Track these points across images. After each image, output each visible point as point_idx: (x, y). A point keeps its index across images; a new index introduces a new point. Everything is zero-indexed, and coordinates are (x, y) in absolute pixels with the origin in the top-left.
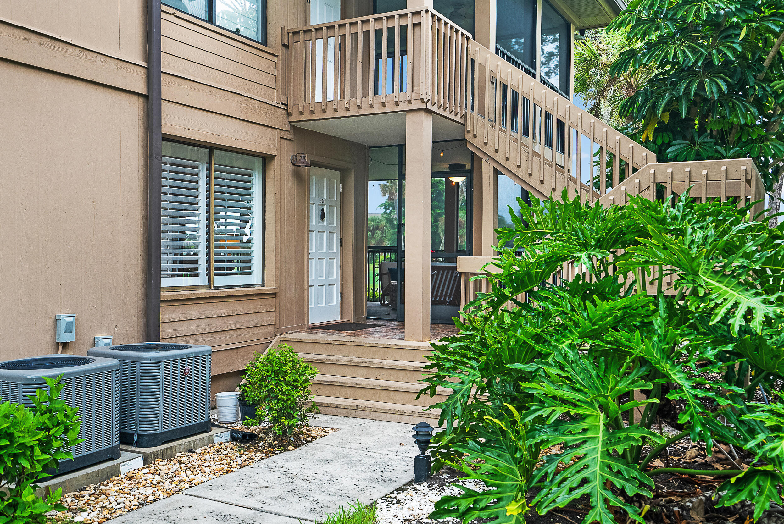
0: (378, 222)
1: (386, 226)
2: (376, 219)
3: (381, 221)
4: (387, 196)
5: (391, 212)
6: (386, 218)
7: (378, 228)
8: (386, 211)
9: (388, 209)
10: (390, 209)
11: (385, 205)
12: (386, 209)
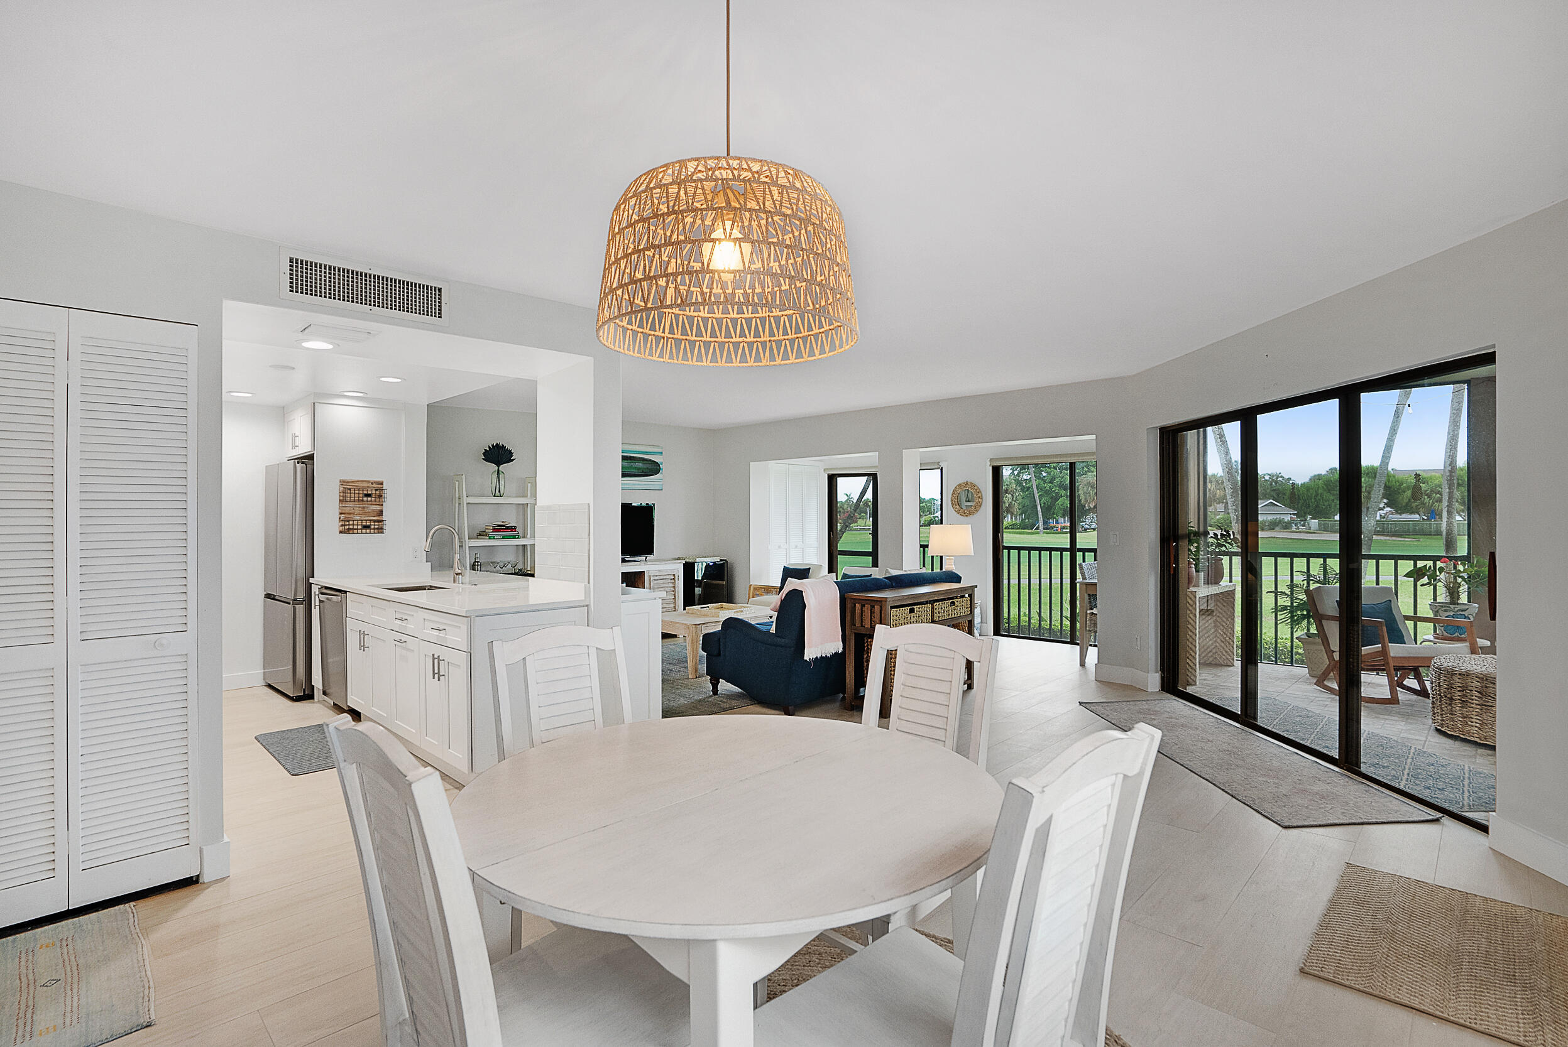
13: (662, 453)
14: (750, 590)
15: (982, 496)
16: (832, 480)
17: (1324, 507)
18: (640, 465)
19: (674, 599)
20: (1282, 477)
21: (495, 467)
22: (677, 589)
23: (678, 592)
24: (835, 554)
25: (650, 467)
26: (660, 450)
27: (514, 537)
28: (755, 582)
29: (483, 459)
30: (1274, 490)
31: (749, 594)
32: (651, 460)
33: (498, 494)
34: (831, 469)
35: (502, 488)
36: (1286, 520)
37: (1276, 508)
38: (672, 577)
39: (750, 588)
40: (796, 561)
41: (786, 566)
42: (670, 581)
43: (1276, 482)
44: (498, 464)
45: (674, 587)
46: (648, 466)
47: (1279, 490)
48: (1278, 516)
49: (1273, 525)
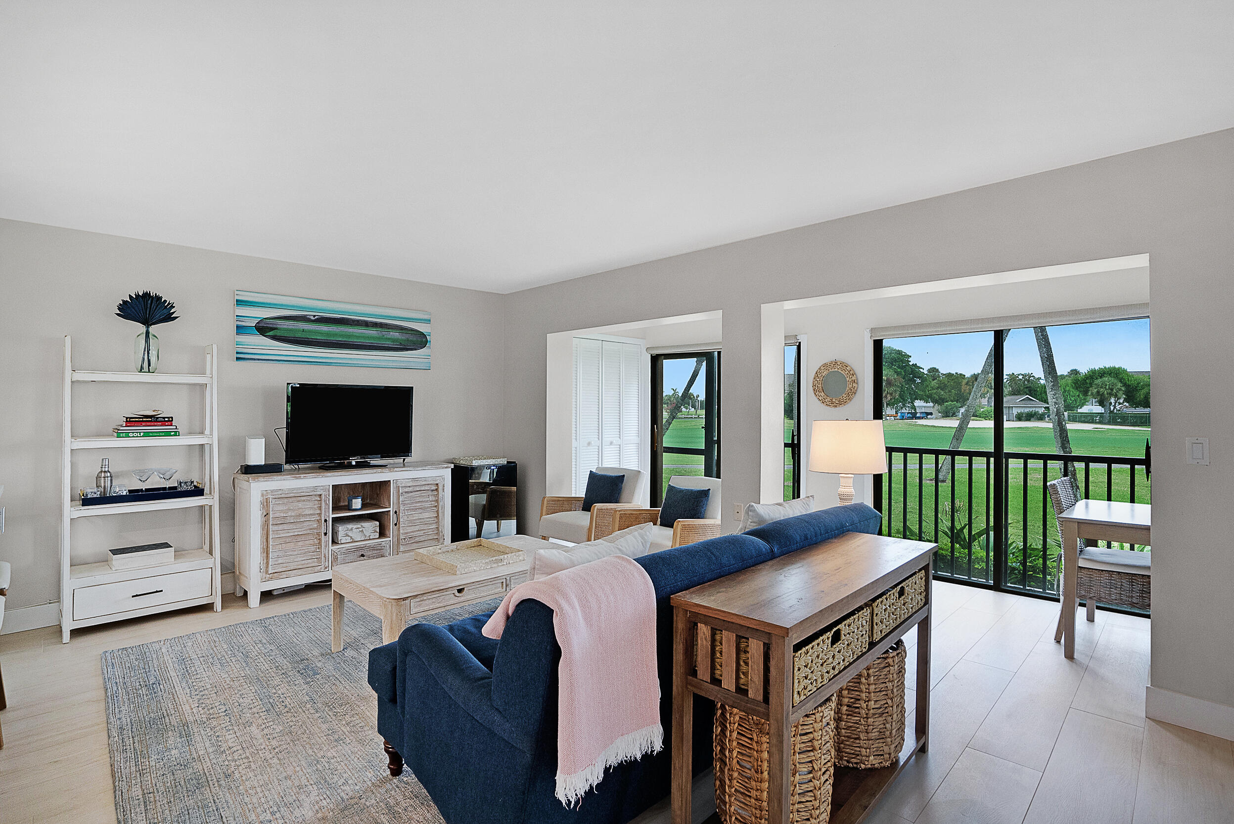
13: (430, 320)
14: (543, 503)
15: (857, 380)
16: (656, 361)
17: (1071, 402)
18: (395, 335)
19: (437, 517)
20: (1033, 376)
21: (142, 328)
22: (441, 504)
23: (443, 507)
24: (659, 450)
25: (411, 338)
26: (426, 317)
27: (167, 434)
28: (553, 492)
29: (118, 314)
30: (1027, 388)
31: (542, 510)
32: (412, 330)
33: (146, 367)
34: (657, 348)
35: (153, 359)
36: (1040, 412)
37: (1031, 402)
38: (434, 488)
39: (543, 501)
40: (610, 463)
41: (594, 470)
42: (430, 493)
43: (1028, 381)
44: (147, 323)
45: (437, 501)
46: (407, 336)
47: (1030, 387)
48: (1034, 409)
49: (1029, 417)
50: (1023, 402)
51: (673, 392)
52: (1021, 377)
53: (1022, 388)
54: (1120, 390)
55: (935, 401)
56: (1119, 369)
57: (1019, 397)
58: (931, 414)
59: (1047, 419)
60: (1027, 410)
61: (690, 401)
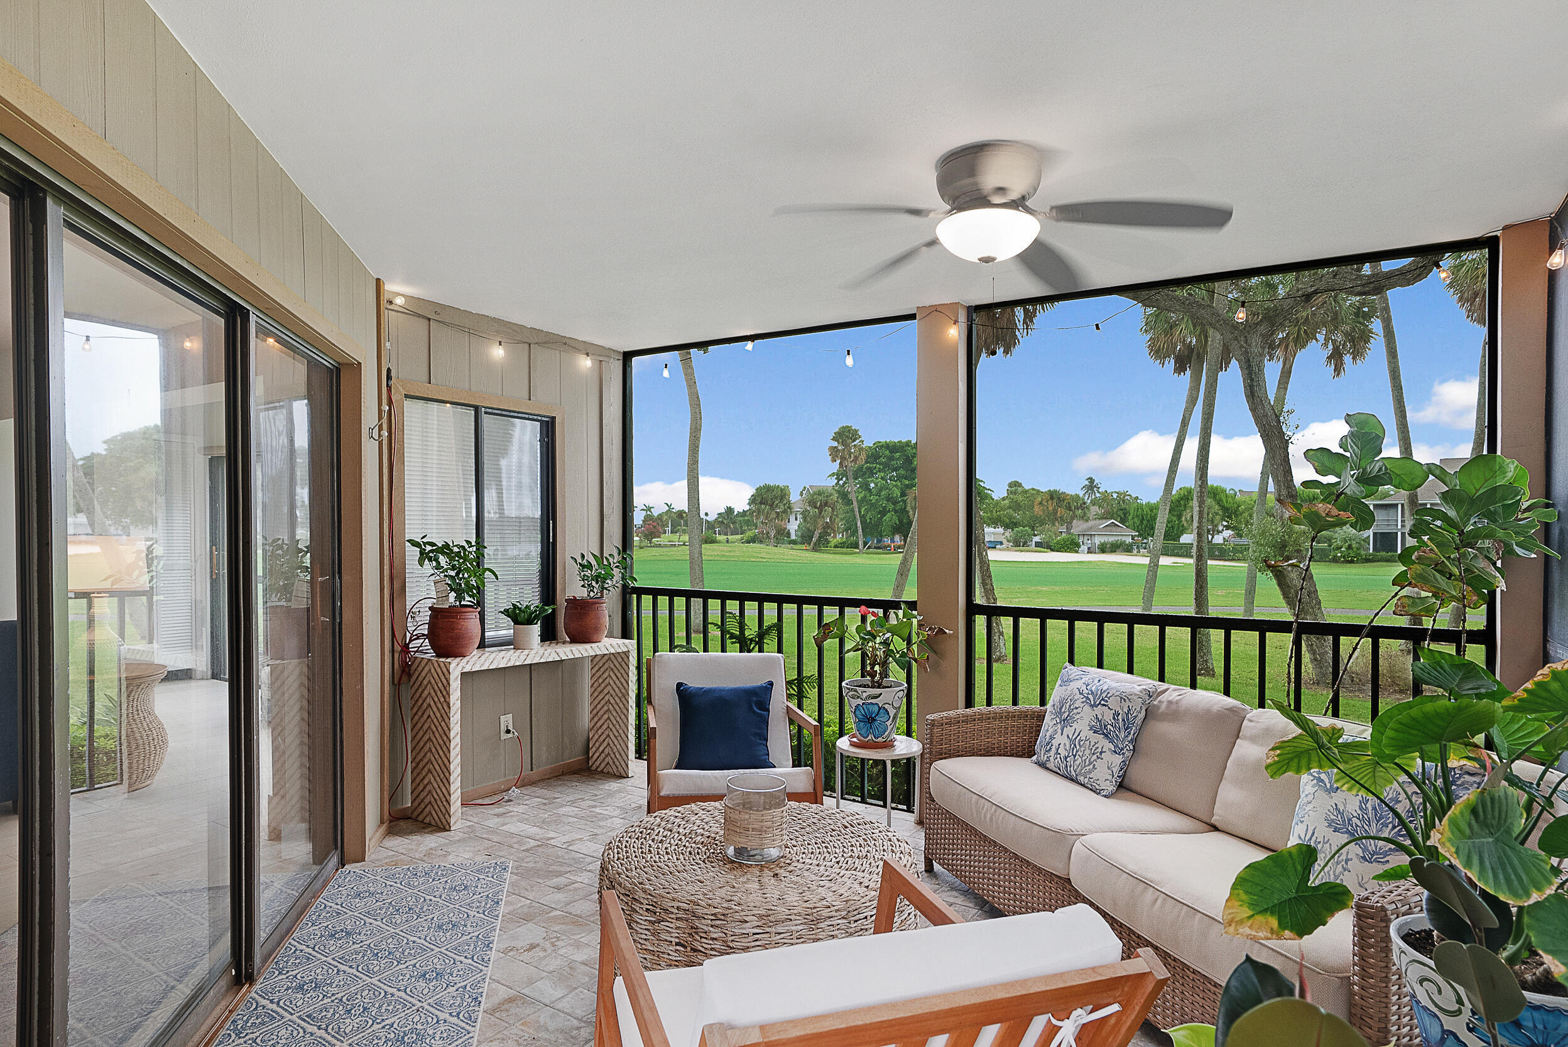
0: (827, 496)
1: (837, 502)
2: (824, 493)
3: (830, 496)
4: (838, 461)
5: (845, 483)
6: (838, 492)
7: (826, 504)
8: (838, 482)
9: (842, 479)
10: (844, 479)
11: (837, 475)
12: (839, 479)
36: (1127, 543)
37: (1117, 528)
43: (1123, 501)
47: (1125, 509)
48: (1120, 538)
49: (1114, 548)
50: (1107, 528)
51: (668, 508)
52: (1115, 496)
53: (1115, 510)
54: (1217, 514)
55: (1006, 527)
56: (1217, 488)
57: (1104, 521)
58: (1001, 543)
59: (1135, 552)
60: (1111, 539)
61: (682, 521)
